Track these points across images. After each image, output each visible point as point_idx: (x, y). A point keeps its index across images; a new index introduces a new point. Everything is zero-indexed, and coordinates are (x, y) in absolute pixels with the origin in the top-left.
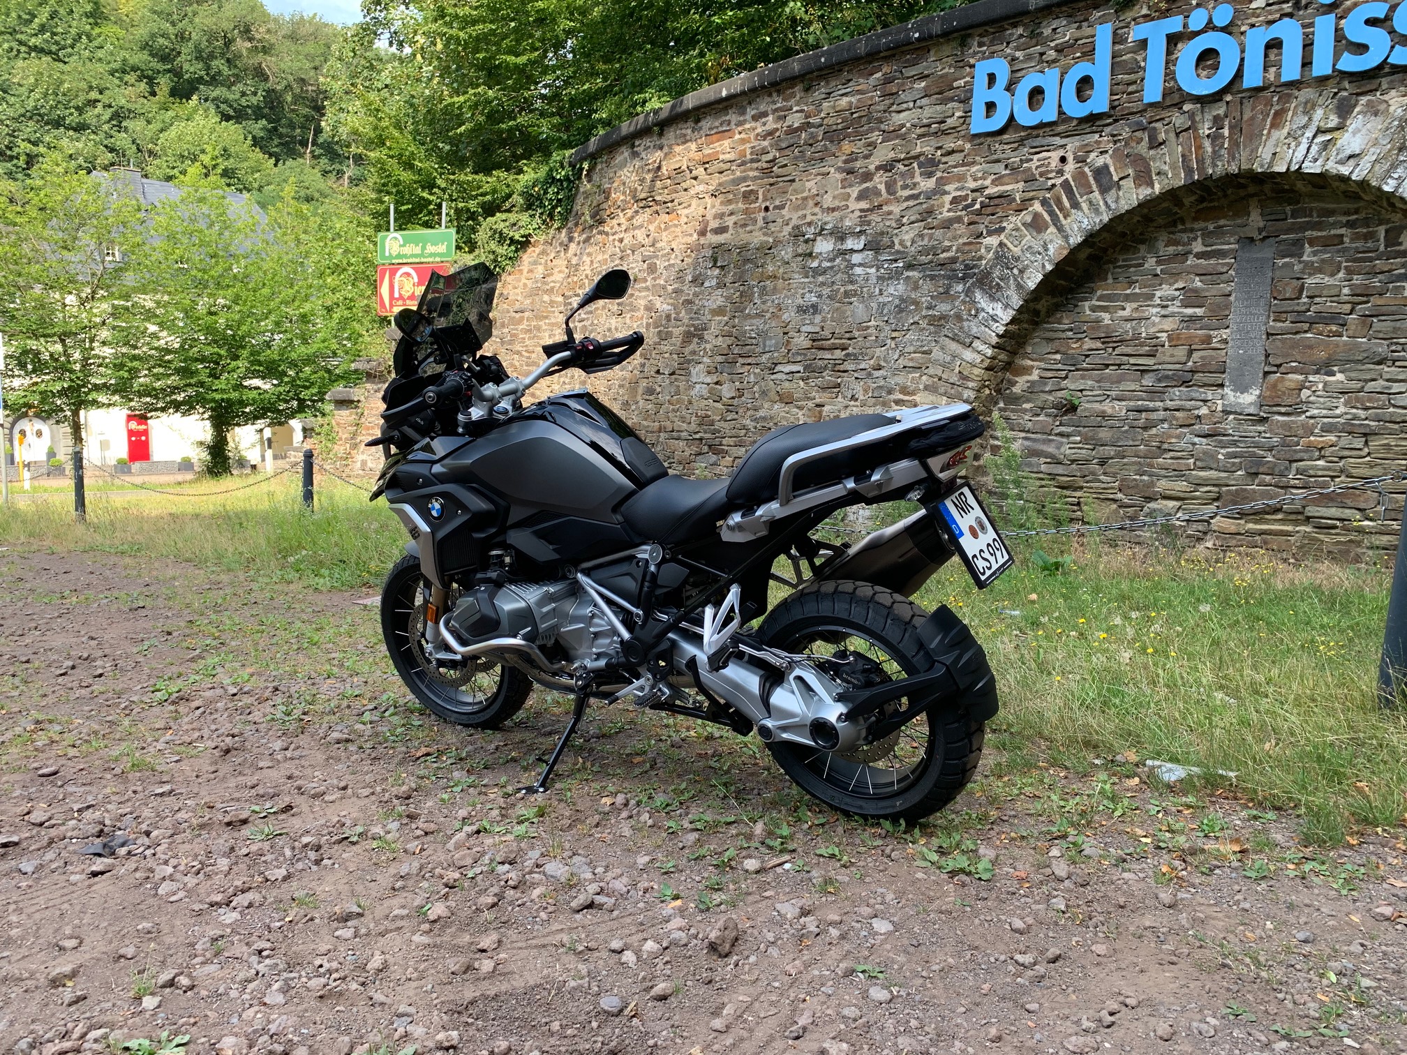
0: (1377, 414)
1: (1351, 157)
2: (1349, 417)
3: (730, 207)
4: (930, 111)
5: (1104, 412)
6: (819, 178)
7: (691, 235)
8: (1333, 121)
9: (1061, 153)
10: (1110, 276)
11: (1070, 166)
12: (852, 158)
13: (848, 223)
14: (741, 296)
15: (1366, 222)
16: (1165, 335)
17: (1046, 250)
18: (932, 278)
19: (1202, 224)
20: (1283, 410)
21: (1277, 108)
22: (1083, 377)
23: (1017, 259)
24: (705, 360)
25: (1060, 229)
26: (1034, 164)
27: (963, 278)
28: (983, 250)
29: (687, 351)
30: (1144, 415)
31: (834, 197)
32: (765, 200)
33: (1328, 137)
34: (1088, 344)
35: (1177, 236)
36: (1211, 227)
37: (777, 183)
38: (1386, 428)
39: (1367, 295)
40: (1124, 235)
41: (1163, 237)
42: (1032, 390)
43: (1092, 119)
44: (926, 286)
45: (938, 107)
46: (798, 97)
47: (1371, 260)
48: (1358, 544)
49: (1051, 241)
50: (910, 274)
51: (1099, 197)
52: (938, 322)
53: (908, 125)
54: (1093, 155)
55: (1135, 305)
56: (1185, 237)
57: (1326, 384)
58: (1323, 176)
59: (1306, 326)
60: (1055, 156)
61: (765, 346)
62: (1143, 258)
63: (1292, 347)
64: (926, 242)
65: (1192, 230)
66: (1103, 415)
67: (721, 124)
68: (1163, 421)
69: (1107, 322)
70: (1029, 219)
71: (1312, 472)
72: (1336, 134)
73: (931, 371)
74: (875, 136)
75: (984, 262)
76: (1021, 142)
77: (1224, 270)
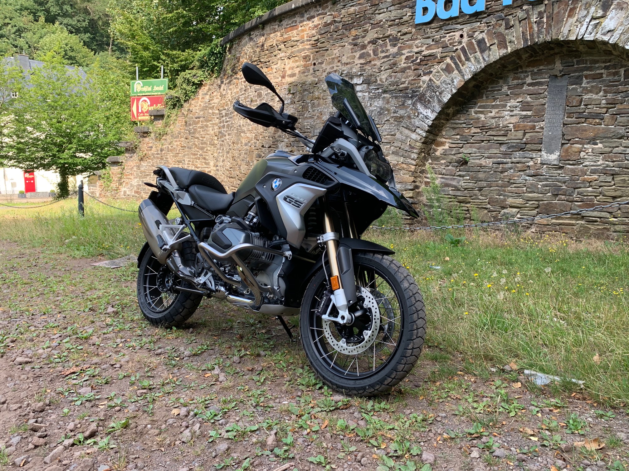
0: (619, 164)
1: (609, 31)
2: (604, 165)
3: (297, 64)
4: (395, 13)
5: (481, 164)
6: (340, 48)
7: (278, 78)
8: (600, 13)
9: (461, 32)
10: (484, 96)
11: (465, 39)
12: (356, 38)
13: (354, 70)
14: (302, 108)
15: (614, 67)
16: (512, 125)
17: (453, 82)
18: (396, 97)
19: (531, 69)
20: (571, 162)
21: (572, 7)
22: (471, 147)
23: (438, 87)
24: (285, 140)
25: (460, 71)
26: (446, 39)
27: (411, 97)
28: (421, 83)
29: (276, 136)
30: (501, 165)
31: (347, 58)
32: (314, 60)
33: (597, 21)
34: (473, 130)
35: (519, 75)
36: (536, 70)
37: (320, 51)
38: (624, 171)
39: (614, 104)
40: (491, 75)
41: (511, 75)
42: (445, 154)
43: (477, 15)
44: (393, 102)
45: (399, 11)
46: (329, 8)
47: (616, 86)
48: (608, 230)
49: (455, 78)
50: (385, 95)
51: (480, 55)
52: (399, 119)
53: (384, 20)
54: (477, 33)
55: (497, 110)
56: (522, 75)
57: (593, 149)
58: (594, 42)
59: (583, 120)
60: (458, 34)
61: (314, 132)
62: (501, 86)
63: (576, 131)
64: (393, 79)
65: (526, 72)
66: (481, 166)
67: (292, 23)
68: (511, 168)
69: (483, 119)
70: (444, 67)
71: (585, 194)
72: (601, 20)
73: (395, 144)
74: (368, 27)
75: (422, 89)
76: (440, 28)
77: (542, 92)
